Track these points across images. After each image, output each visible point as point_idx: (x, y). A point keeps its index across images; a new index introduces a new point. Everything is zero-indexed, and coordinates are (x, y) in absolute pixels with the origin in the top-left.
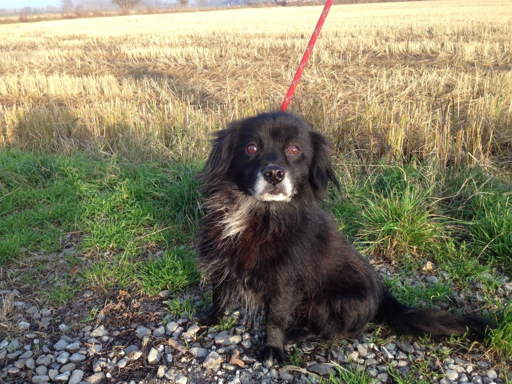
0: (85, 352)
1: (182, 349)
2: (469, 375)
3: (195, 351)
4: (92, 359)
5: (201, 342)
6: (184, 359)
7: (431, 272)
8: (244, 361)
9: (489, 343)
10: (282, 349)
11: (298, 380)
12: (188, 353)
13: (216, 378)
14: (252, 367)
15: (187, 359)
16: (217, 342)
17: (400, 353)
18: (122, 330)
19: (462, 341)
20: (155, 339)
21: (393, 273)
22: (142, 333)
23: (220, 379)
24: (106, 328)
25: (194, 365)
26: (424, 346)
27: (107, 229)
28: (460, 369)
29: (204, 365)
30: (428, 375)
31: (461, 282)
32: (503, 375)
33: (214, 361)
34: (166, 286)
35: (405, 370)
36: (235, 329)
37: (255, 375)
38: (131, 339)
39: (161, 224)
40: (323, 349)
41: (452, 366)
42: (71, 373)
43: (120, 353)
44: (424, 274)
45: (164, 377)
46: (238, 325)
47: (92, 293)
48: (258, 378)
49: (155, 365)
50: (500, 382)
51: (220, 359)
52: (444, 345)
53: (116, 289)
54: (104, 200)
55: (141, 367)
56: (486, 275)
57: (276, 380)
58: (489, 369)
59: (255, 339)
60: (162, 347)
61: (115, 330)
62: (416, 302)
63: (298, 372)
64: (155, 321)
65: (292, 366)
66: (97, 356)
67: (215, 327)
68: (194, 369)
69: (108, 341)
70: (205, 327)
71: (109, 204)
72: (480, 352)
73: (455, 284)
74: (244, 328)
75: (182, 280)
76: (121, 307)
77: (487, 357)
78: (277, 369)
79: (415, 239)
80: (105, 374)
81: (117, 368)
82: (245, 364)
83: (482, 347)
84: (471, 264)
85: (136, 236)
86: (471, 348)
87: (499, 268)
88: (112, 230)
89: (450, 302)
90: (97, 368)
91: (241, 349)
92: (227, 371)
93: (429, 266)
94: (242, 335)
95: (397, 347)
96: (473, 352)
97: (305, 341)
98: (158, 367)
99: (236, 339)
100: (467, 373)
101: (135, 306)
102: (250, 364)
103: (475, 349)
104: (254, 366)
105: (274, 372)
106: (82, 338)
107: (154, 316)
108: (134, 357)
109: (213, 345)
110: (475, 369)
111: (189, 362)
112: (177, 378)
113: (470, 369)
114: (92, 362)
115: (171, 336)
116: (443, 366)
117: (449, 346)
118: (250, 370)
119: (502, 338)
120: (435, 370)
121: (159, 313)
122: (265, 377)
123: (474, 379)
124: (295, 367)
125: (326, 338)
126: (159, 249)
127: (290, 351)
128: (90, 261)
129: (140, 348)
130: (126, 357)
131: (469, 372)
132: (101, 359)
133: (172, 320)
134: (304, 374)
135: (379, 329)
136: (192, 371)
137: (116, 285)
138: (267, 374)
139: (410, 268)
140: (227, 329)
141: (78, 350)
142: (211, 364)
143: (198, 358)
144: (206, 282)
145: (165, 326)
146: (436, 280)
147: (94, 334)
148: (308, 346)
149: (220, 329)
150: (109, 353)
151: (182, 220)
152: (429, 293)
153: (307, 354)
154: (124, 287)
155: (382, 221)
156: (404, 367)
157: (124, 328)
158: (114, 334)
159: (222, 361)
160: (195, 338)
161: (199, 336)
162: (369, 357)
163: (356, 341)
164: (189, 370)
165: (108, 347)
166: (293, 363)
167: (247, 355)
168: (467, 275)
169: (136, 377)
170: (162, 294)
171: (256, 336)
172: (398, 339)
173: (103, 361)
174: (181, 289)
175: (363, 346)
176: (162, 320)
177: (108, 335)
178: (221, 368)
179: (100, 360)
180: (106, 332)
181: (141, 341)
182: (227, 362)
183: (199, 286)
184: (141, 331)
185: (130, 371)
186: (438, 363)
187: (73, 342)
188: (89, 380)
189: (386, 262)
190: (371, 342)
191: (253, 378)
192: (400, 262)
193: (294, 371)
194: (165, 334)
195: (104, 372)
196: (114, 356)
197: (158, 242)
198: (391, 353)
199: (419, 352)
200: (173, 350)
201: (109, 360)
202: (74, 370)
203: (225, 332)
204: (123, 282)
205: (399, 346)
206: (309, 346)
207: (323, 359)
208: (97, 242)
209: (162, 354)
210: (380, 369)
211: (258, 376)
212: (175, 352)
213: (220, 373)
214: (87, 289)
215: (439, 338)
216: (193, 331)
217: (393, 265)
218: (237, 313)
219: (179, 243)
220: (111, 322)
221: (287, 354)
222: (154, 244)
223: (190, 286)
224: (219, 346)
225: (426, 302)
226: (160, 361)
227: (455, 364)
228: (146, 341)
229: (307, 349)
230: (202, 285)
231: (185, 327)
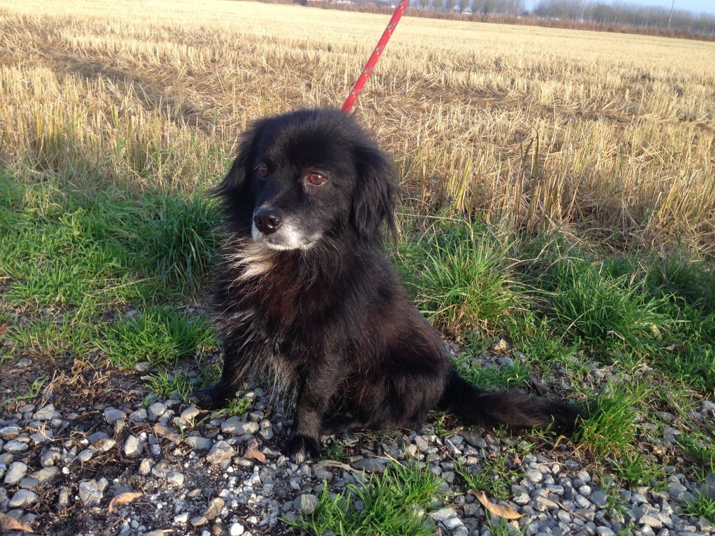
0: (27, 440)
1: (176, 437)
2: (555, 476)
3: (193, 441)
4: (38, 449)
5: (202, 431)
6: (177, 452)
7: (504, 353)
8: (265, 455)
9: (581, 436)
10: (317, 440)
11: (339, 479)
12: (183, 444)
13: (226, 476)
14: (276, 463)
15: (182, 452)
16: (225, 430)
17: (470, 447)
18: (82, 411)
19: (544, 435)
20: (132, 424)
21: (458, 352)
22: (113, 416)
23: (231, 477)
24: (57, 408)
25: (192, 459)
26: (498, 440)
27: (51, 275)
28: (545, 469)
29: (209, 458)
30: (504, 475)
31: (542, 365)
32: (597, 478)
33: (223, 454)
34: (146, 357)
35: (476, 468)
36: (249, 415)
37: (280, 473)
38: (95, 424)
39: (135, 273)
40: (370, 441)
41: (534, 464)
42: (8, 467)
43: (82, 442)
44: (496, 355)
45: (150, 475)
46: (254, 410)
47: (31, 361)
48: (284, 476)
49: (134, 458)
50: (594, 485)
51: (232, 451)
52: (523, 439)
53: (67, 358)
54: (43, 235)
55: (114, 460)
56: (571, 359)
57: (309, 479)
58: (580, 469)
59: (278, 427)
60: (144, 435)
61: (70, 412)
62: (490, 387)
63: (339, 468)
64: (130, 401)
65: (330, 461)
66: (47, 445)
67: (221, 412)
68: (193, 464)
69: (61, 426)
70: (206, 411)
71: (51, 241)
72: (568, 449)
73: (535, 367)
74: (263, 414)
75: (169, 348)
76: (79, 381)
77: (578, 454)
78: (310, 465)
79: (485, 310)
80: (61, 469)
81: (78, 462)
82: (267, 458)
83: (570, 443)
84: (554, 344)
85: (94, 289)
86: (557, 443)
87: (587, 352)
88: (57, 277)
89: (529, 388)
90: (49, 461)
91: (259, 440)
92: (241, 467)
93: (503, 344)
94: (259, 422)
95: (465, 440)
96: (559, 449)
97: (346, 431)
98: (140, 463)
99: (251, 427)
100: (552, 474)
101: (100, 381)
102: (273, 459)
103: (562, 445)
104: (278, 461)
105: (306, 468)
106: (20, 420)
107: (130, 396)
108: (104, 447)
109: (219, 434)
110: (563, 469)
111: (185, 456)
112: (170, 474)
113: (556, 469)
114: (38, 454)
115: (157, 421)
116: (523, 464)
117: (529, 440)
118: (274, 466)
119: (596, 432)
120: (513, 469)
121: (137, 392)
122: (294, 475)
123: (562, 480)
124: (335, 462)
125: (375, 427)
126: (132, 308)
127: (327, 444)
128: (24, 319)
129: (111, 436)
130: (91, 447)
131: (555, 472)
132: (53, 448)
133: (157, 401)
134: (347, 471)
135: (443, 418)
136: (190, 467)
137: (67, 353)
138: (296, 471)
139: (479, 347)
140: (238, 414)
141: (17, 436)
142: (219, 457)
143: (197, 451)
144: (205, 354)
145: (147, 408)
146: (512, 363)
147: (39, 415)
148: (350, 438)
149: (228, 414)
150: (65, 441)
151: (166, 269)
152: (503, 376)
153: (349, 447)
154: (80, 356)
155: (447, 286)
156: (474, 464)
157: (84, 409)
158: (69, 417)
159: (233, 454)
160: (193, 425)
161: (198, 422)
162: (430, 452)
163: (414, 433)
164: (187, 465)
165: (62, 433)
166: (332, 457)
167: (268, 446)
168: (548, 358)
169: (107, 474)
170: (139, 367)
171: (280, 424)
172: (465, 430)
173: (56, 451)
174: (168, 362)
175: (423, 439)
176: (141, 401)
177: (60, 418)
178: (232, 463)
179: (52, 450)
180: (57, 414)
181: (113, 426)
182: (240, 455)
183: (193, 358)
184: (109, 413)
185: (97, 466)
186: (517, 460)
187: (7, 426)
188: (37, 477)
189: (449, 339)
190: (432, 434)
191: (277, 476)
192: (466, 339)
193: (333, 467)
194: (147, 419)
195: (59, 466)
196: (73, 446)
197: (128, 298)
198: (458, 448)
199: (492, 447)
200: (161, 440)
201: (64, 450)
202: (12, 463)
203: (236, 418)
204: (78, 348)
205: (468, 439)
206: (352, 437)
207: (370, 454)
208: (36, 293)
209: (145, 444)
210: (444, 467)
211: (284, 474)
212: (164, 442)
213: (230, 470)
214: (22, 357)
215: (518, 430)
216: (190, 415)
217: (458, 343)
218: (251, 394)
219: (161, 301)
220: (63, 402)
221: (323, 446)
222: (123, 301)
223: (181, 358)
224: (227, 436)
225: (500, 387)
226: (142, 454)
227: (538, 462)
228: (120, 426)
229: (350, 442)
230: (199, 357)
231: (177, 410)
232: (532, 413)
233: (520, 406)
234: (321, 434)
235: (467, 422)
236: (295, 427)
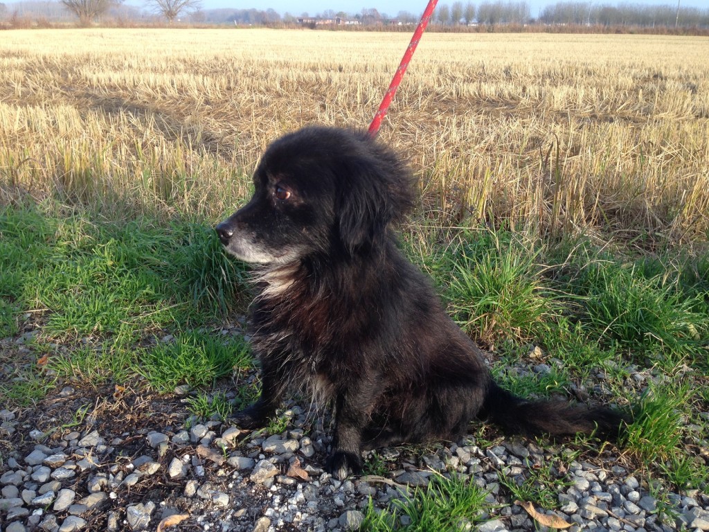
0: (74, 467)
1: (218, 458)
2: (603, 483)
3: (236, 461)
4: (84, 475)
5: (244, 451)
6: (221, 472)
7: (540, 360)
8: (308, 472)
9: (626, 441)
10: (357, 455)
11: (383, 494)
12: (226, 464)
13: (270, 495)
14: (318, 480)
15: (225, 472)
16: (266, 449)
17: (513, 457)
18: (126, 436)
19: (588, 442)
20: (175, 447)
21: (492, 361)
22: (157, 439)
23: (275, 496)
24: (101, 434)
25: (236, 479)
26: (541, 449)
27: (88, 305)
28: (592, 477)
29: (252, 477)
30: (550, 484)
31: (580, 371)
32: (645, 483)
33: (266, 472)
34: (184, 380)
35: (521, 479)
36: (288, 433)
37: (323, 490)
38: (139, 449)
39: (168, 299)
40: (411, 455)
41: (580, 472)
42: (56, 494)
43: (128, 467)
44: (531, 362)
45: (195, 496)
46: (293, 428)
47: (73, 389)
48: (327, 493)
49: (179, 480)
50: (642, 491)
51: (274, 470)
52: (566, 447)
53: (108, 385)
54: (79, 267)
55: (160, 483)
56: (609, 363)
57: (352, 495)
58: (627, 475)
59: (318, 444)
60: (187, 457)
61: (115, 438)
62: (529, 395)
63: (382, 483)
64: (172, 424)
65: (373, 476)
66: (93, 471)
67: (261, 431)
68: (237, 484)
69: (106, 452)
70: (246, 431)
71: (86, 272)
72: (613, 455)
73: (572, 373)
74: (302, 431)
75: (206, 370)
76: (121, 407)
77: (624, 460)
78: (353, 481)
79: (517, 318)
80: (108, 494)
81: (125, 487)
82: (309, 476)
83: (615, 448)
84: (590, 349)
85: (130, 316)
86: (602, 450)
87: (625, 355)
88: (94, 307)
89: (568, 395)
90: (96, 486)
91: (301, 458)
92: (284, 485)
93: (538, 351)
94: (299, 439)
95: (507, 450)
96: (604, 455)
97: (386, 445)
98: (185, 484)
99: (292, 445)
100: (599, 481)
101: (142, 406)
102: (316, 476)
103: (607, 451)
104: (321, 478)
105: (349, 484)
106: (66, 448)
107: (171, 419)
108: (149, 470)
109: (260, 453)
110: (610, 476)
111: (229, 476)
112: (215, 495)
113: (603, 476)
114: (85, 480)
115: (199, 443)
116: (569, 472)
117: (573, 448)
118: (317, 483)
119: (641, 436)
120: (559, 478)
121: (178, 415)
122: (338, 492)
123: (610, 487)
124: (377, 477)
125: (415, 441)
126: (168, 333)
127: (368, 459)
128: (65, 349)
129: (155, 459)
130: (136, 471)
131: (602, 479)
132: (100, 474)
133: (198, 423)
134: (390, 486)
135: (483, 429)
136: (234, 487)
137: (108, 380)
138: (339, 488)
139: (514, 355)
140: (278, 433)
141: (63, 464)
142: (262, 476)
143: (240, 471)
144: (241, 375)
145: (189, 431)
146: (549, 370)
147: (84, 442)
148: (391, 452)
149: (268, 433)
150: (111, 466)
151: (198, 293)
152: (541, 384)
153: (390, 461)
154: (121, 382)
155: (478, 295)
156: (518, 475)
157: (127, 434)
158: (114, 443)
159: (276, 473)
160: (234, 445)
161: (239, 442)
162: (472, 463)
163: (455, 446)
164: (231, 486)
165: (107, 459)
166: (374, 472)
167: (309, 464)
168: (585, 363)
169: (153, 497)
170: (178, 390)
171: (320, 441)
172: (507, 440)
173: (102, 477)
174: (206, 384)
175: (464, 450)
176: (182, 424)
177: (105, 444)
178: (275, 482)
179: (98, 476)
180: (102, 440)
181: (157, 449)
182: (283, 474)
183: (230, 379)
184: (153, 437)
185: (144, 489)
186: (562, 469)
187: (54, 454)
188: (85, 503)
189: (483, 348)
190: (473, 445)
191: (320, 494)
192: (500, 348)
193: (376, 483)
194: (189, 441)
195: (106, 492)
196: (119, 471)
197: (164, 324)
198: (501, 458)
199: (536, 456)
200: (204, 461)
201: (111, 475)
202: (60, 490)
203: (276, 436)
204: (118, 375)
205: (510, 449)
206: (393, 451)
207: (412, 468)
208: (74, 323)
209: (189, 466)
210: (488, 478)
211: (327, 490)
212: (207, 463)
213: (274, 488)
214: (65, 386)
215: (561, 438)
216: (231, 436)
217: (492, 352)
218: (289, 413)
219: (196, 324)
220: (106, 428)
221: (364, 461)
222: (159, 326)
223: (218, 379)
224: (269, 455)
225: (538, 395)
226: (187, 475)
227: (583, 470)
228: (164, 450)
229: (391, 456)
230: (235, 378)
231: (219, 431)
232: (575, 420)
233: (562, 413)
234: (361, 449)
235: (508, 432)
236: (335, 442)
